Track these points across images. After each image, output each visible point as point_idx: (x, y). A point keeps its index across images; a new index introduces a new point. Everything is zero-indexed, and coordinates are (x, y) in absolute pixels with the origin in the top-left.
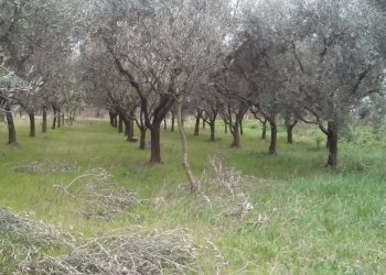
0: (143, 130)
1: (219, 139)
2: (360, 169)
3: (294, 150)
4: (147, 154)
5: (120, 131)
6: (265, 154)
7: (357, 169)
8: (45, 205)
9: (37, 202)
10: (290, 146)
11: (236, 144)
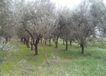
0: (32, 45)
1: (52, 45)
2: (90, 55)
3: (72, 48)
4: (34, 52)
5: (25, 44)
6: (65, 50)
7: (89, 54)
8: (11, 71)
9: (8, 70)
10: (71, 47)
11: (56, 47)
